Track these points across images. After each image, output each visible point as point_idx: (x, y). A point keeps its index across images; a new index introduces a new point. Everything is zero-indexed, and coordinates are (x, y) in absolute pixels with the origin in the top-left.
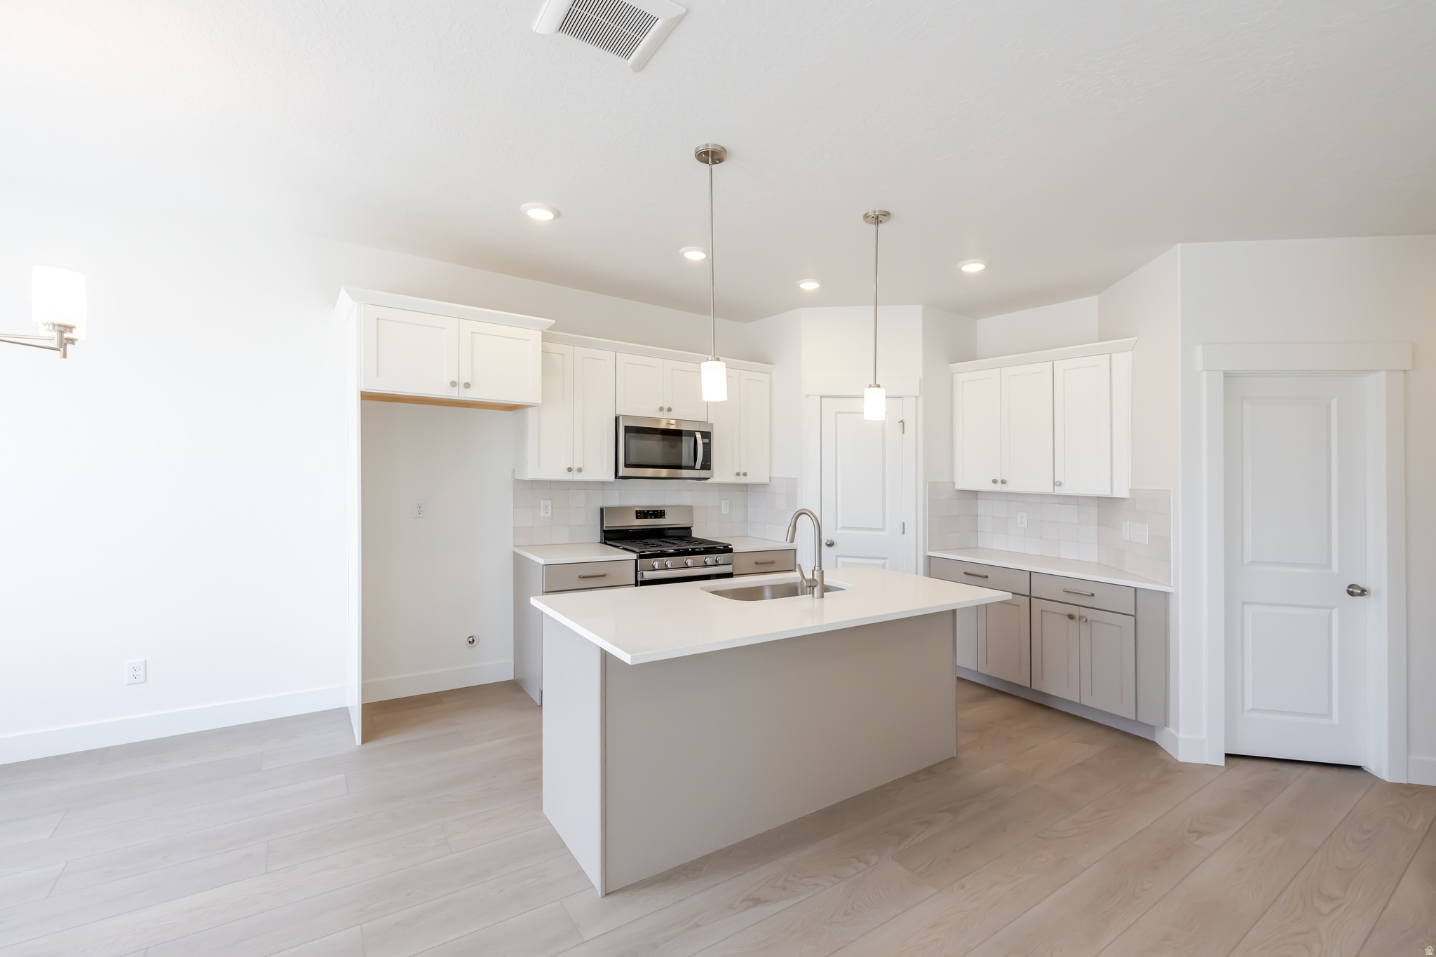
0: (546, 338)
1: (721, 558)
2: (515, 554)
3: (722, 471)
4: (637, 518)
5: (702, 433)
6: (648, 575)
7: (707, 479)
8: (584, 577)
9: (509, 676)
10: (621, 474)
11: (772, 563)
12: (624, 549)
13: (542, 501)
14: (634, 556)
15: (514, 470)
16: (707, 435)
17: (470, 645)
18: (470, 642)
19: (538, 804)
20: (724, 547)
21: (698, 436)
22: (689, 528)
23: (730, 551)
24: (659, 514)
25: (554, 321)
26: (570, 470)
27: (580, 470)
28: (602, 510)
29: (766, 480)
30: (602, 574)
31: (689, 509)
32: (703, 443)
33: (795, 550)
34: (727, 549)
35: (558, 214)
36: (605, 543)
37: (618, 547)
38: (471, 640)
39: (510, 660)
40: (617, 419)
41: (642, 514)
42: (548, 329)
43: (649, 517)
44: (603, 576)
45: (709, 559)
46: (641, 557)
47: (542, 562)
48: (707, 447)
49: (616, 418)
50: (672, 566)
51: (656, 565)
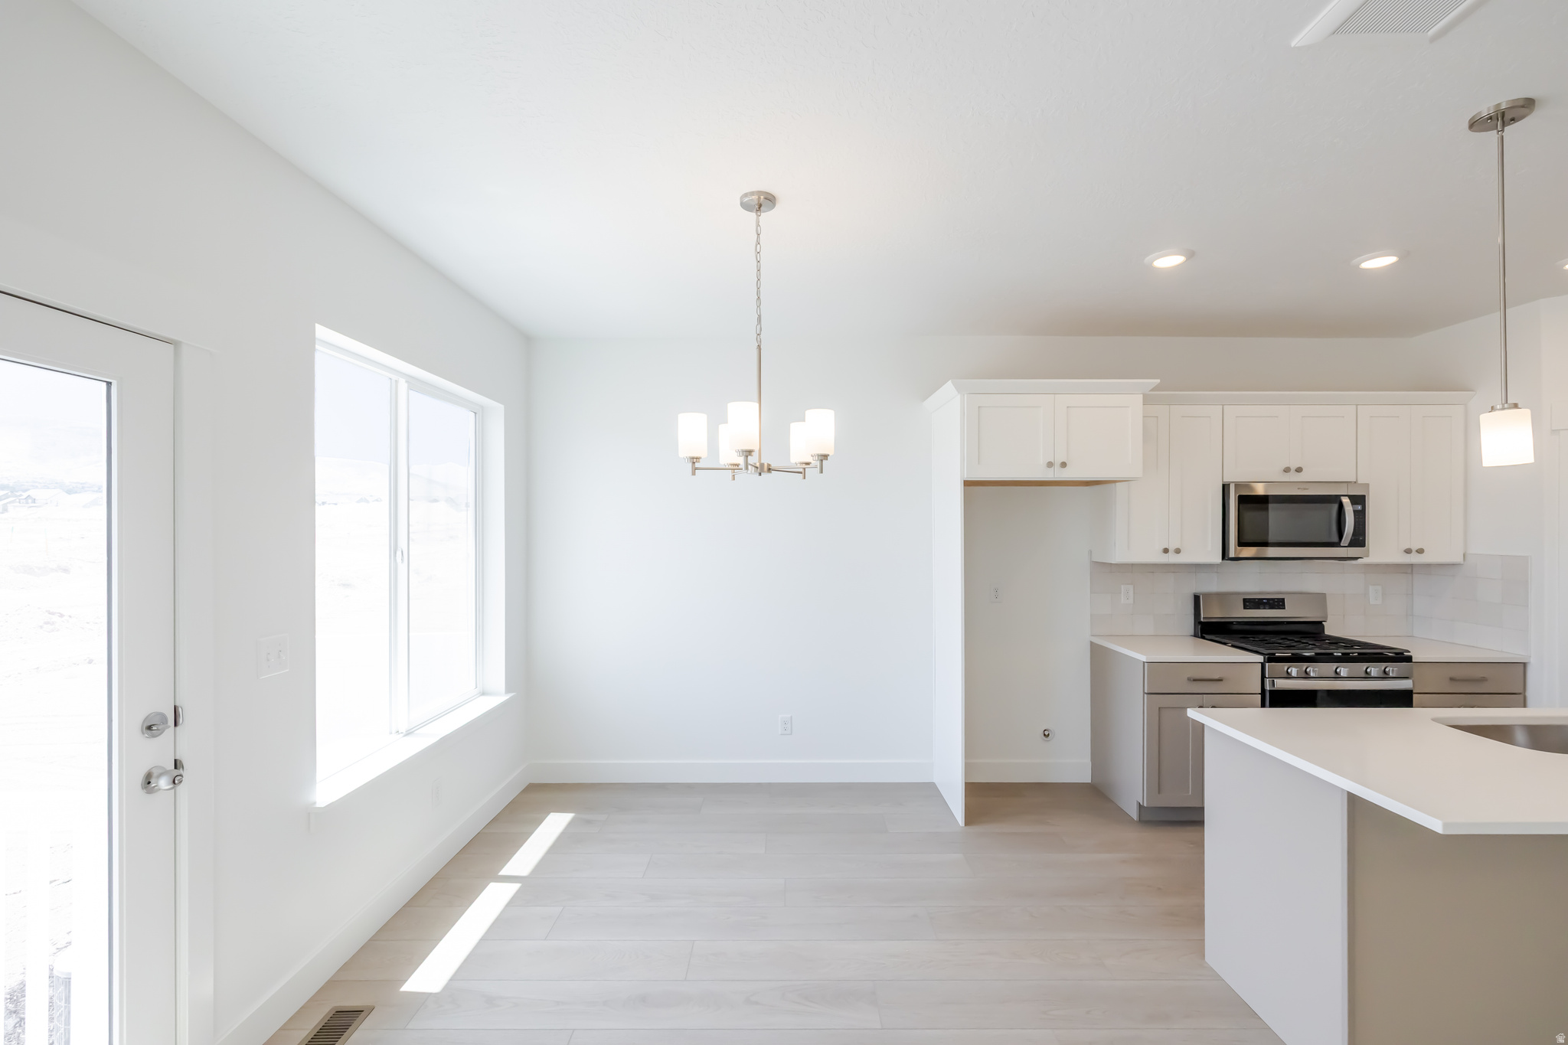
0: (1147, 400)
1: (1392, 669)
2: (1092, 644)
3: (1382, 547)
4: (1245, 608)
5: (1350, 497)
6: (1282, 684)
7: (1357, 558)
8: (1195, 680)
9: (1086, 778)
10: (1232, 554)
11: (1483, 680)
12: (1233, 646)
13: (1122, 586)
14: (1260, 658)
15: (1091, 552)
16: (1359, 500)
17: (1044, 738)
18: (1045, 735)
19: (1199, 947)
20: (1396, 654)
21: (1346, 501)
22: (1320, 623)
23: (1409, 659)
24: (1278, 603)
25: (1158, 381)
26: (1166, 551)
27: (1178, 551)
28: (1197, 598)
29: (1459, 559)
30: (1217, 677)
31: (1321, 599)
32: (1355, 511)
33: (1525, 664)
34: (1402, 657)
35: (1191, 255)
36: (1203, 637)
37: (1225, 644)
38: (1046, 733)
39: (1087, 761)
40: (1225, 488)
41: (1250, 603)
42: (1152, 390)
43: (1261, 606)
44: (1220, 680)
45: (1375, 669)
46: (1272, 659)
47: (1144, 658)
48: (1360, 517)
49: (1224, 486)
50: (1319, 677)
51: (1294, 671)
